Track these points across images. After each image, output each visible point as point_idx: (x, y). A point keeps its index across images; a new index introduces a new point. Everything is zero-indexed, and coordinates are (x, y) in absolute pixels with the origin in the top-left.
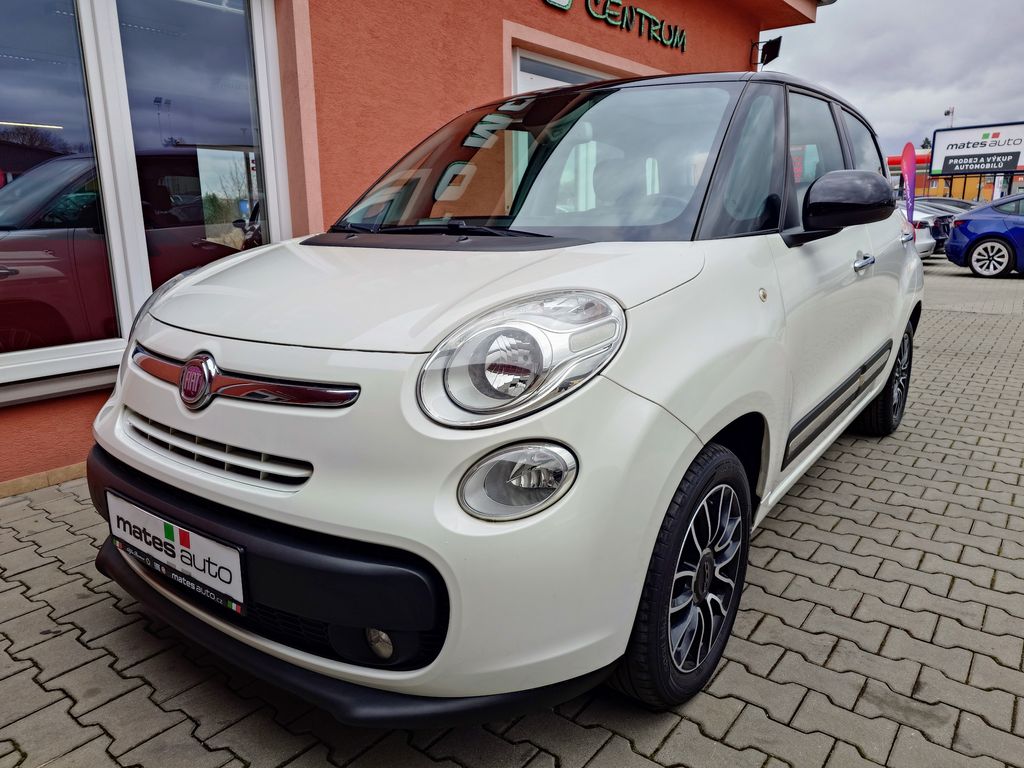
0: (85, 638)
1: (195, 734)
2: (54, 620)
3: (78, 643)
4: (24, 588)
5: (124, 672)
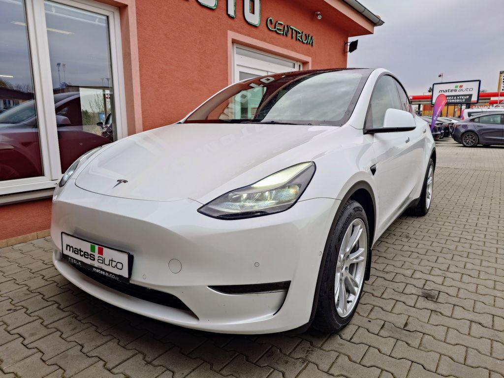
0: (28, 312)
1: (83, 350)
2: (13, 305)
3: (25, 314)
5: (48, 326)
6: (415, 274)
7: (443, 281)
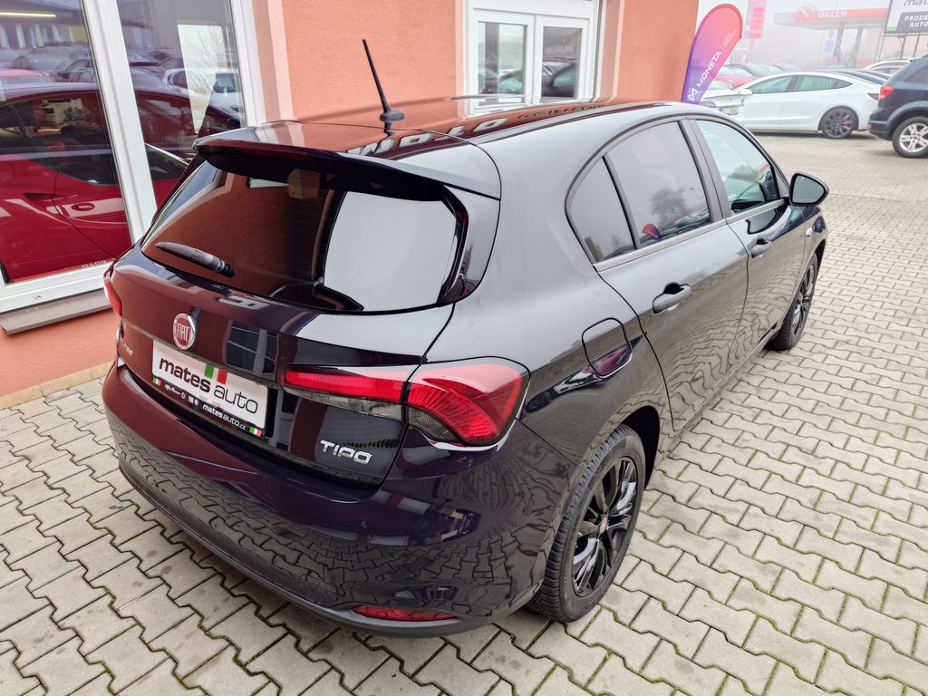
0: (141, 512)
1: (225, 584)
2: (117, 498)
3: (135, 516)
4: (90, 471)
5: (172, 539)
6: (756, 457)
7: (799, 477)
